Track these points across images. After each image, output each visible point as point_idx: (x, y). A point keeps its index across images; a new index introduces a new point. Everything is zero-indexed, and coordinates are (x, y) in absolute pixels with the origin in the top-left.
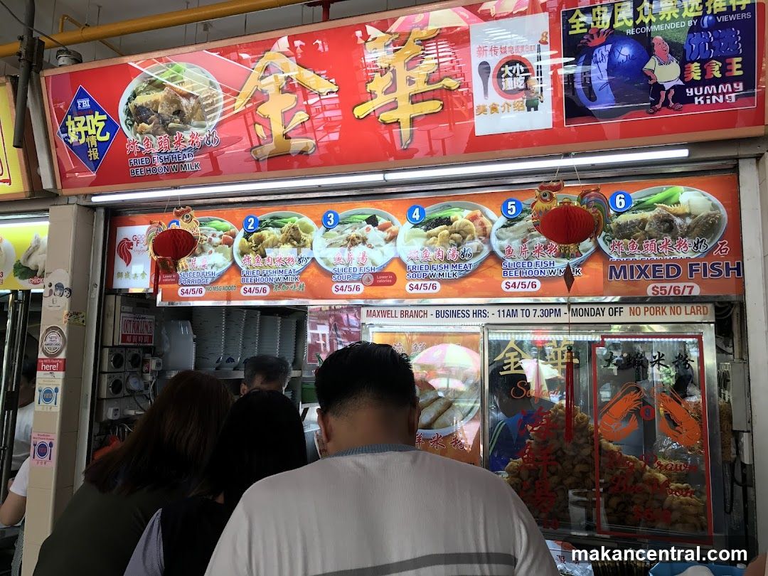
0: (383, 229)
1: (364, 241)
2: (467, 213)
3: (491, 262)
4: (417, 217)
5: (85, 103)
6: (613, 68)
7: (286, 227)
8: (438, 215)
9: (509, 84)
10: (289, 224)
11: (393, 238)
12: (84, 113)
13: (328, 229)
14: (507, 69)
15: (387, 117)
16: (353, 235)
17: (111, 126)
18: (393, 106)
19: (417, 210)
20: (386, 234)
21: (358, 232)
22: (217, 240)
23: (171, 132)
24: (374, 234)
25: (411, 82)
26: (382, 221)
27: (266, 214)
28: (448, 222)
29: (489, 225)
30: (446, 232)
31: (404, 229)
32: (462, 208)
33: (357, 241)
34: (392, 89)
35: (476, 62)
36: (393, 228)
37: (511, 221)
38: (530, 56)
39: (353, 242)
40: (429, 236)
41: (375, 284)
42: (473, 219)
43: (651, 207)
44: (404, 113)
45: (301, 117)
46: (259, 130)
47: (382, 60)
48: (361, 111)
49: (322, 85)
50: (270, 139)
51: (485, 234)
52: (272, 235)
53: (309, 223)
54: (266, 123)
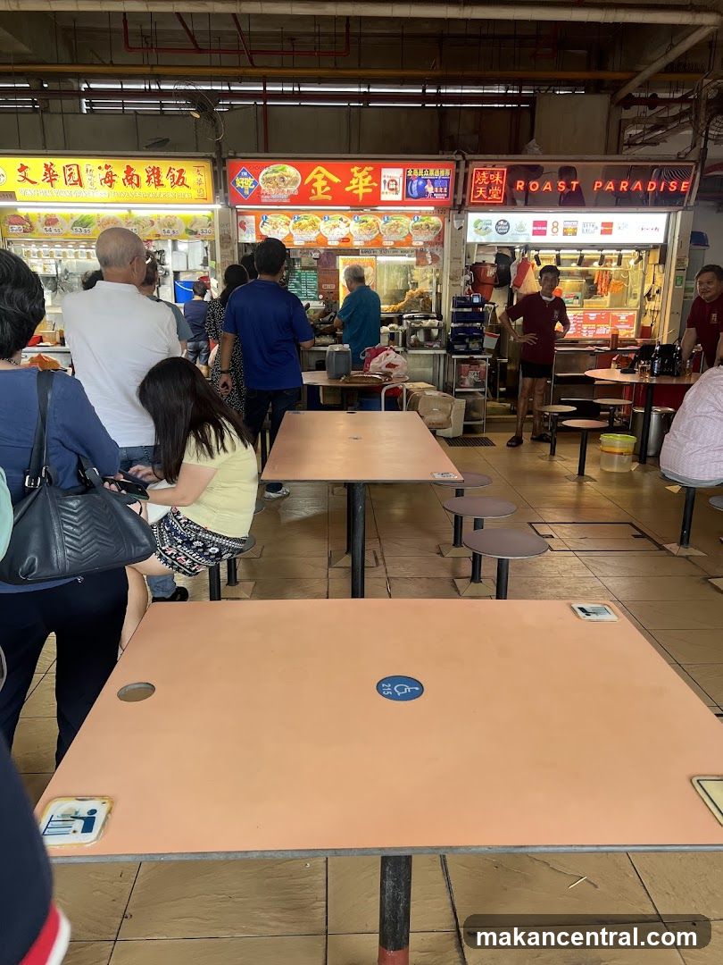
0: (346, 222)
1: (339, 226)
2: (372, 219)
3: (380, 235)
4: (356, 219)
5: (245, 174)
6: (418, 186)
7: (310, 220)
9: (391, 187)
11: (349, 225)
12: (244, 177)
13: (325, 221)
14: (391, 182)
15: (355, 192)
16: (335, 224)
17: (255, 183)
18: (358, 188)
22: (283, 223)
23: (280, 188)
24: (342, 224)
25: (364, 182)
26: (344, 220)
27: (302, 216)
28: (367, 222)
29: (379, 223)
30: (366, 225)
31: (352, 223)
34: (358, 184)
35: (383, 179)
36: (348, 222)
37: (386, 223)
38: (397, 180)
39: (335, 227)
40: (360, 226)
41: (343, 242)
42: (374, 221)
44: (361, 192)
45: (328, 189)
46: (313, 191)
47: (356, 174)
48: (348, 189)
49: (336, 180)
50: (316, 194)
51: (378, 226)
52: (304, 222)
53: (319, 219)
54: (316, 189)
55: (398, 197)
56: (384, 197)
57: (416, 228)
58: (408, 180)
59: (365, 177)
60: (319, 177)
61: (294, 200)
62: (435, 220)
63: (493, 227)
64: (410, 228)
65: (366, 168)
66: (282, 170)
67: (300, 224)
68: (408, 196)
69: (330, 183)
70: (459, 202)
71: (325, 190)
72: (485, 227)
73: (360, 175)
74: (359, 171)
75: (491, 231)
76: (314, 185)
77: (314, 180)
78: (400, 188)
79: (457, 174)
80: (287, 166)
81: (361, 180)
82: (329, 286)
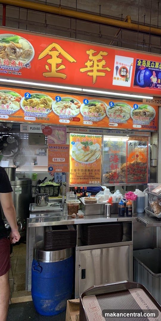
0: (76, 104)
1: (70, 107)
2: (100, 104)
3: (106, 118)
4: (86, 102)
6: (145, 76)
7: (42, 99)
8: (92, 103)
9: (122, 74)
10: (43, 98)
11: (79, 107)
13: (57, 102)
14: (122, 69)
15: (90, 74)
16: (66, 105)
18: (92, 71)
19: (86, 100)
20: (77, 106)
21: (67, 104)
22: (13, 99)
23: (10, 59)
24: (73, 106)
25: (98, 66)
26: (75, 102)
27: (34, 93)
28: (95, 106)
29: (106, 108)
30: (94, 108)
31: (82, 105)
32: (99, 102)
33: (67, 107)
34: (92, 66)
35: (115, 65)
36: (79, 105)
37: (111, 108)
38: (128, 68)
39: (66, 107)
40: (90, 109)
41: (73, 121)
42: (102, 105)
43: (141, 109)
44: (95, 74)
45: (62, 67)
46: (47, 67)
47: (91, 57)
48: (82, 70)
49: (71, 59)
50: (50, 71)
51: (105, 110)
52: (35, 100)
53: (51, 99)
54: (50, 65)
55: (128, 84)
56: (115, 83)
57: (136, 114)
58: (137, 70)
59: (99, 61)
60: (54, 54)
61: (25, 74)
62: (151, 109)
64: (131, 114)
65: (101, 53)
67: (32, 102)
68: (135, 84)
69: (65, 61)
71: (59, 68)
73: (95, 59)
74: (94, 55)
76: (49, 61)
77: (50, 57)
78: (130, 75)
80: (19, 37)
81: (96, 63)
82: (59, 160)
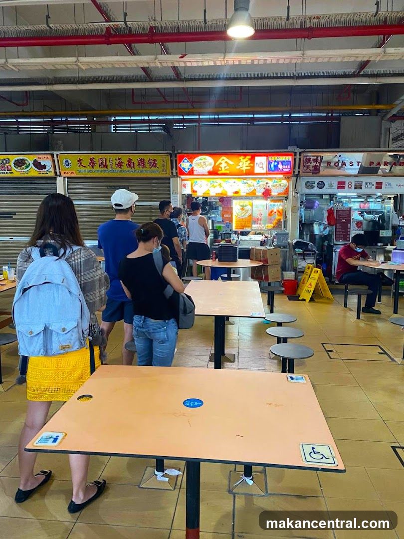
0: (237, 184)
1: (233, 186)
3: (255, 190)
4: (243, 182)
5: (186, 161)
6: (274, 165)
8: (246, 182)
15: (242, 169)
17: (191, 165)
18: (243, 167)
21: (232, 184)
22: (204, 185)
23: (203, 168)
24: (235, 185)
26: (236, 182)
27: (214, 180)
28: (248, 183)
30: (247, 185)
31: (240, 184)
32: (250, 181)
34: (243, 165)
37: (258, 183)
39: (231, 186)
40: (244, 185)
41: (235, 193)
42: (252, 183)
44: (244, 169)
45: (227, 167)
46: (220, 169)
47: (242, 160)
48: (238, 167)
49: (232, 163)
50: (222, 170)
51: (254, 185)
52: (216, 184)
53: (223, 182)
54: (221, 167)
55: (264, 171)
57: (274, 186)
58: (270, 163)
59: (247, 161)
60: (223, 162)
61: (210, 173)
62: (285, 182)
63: (315, 185)
65: (247, 158)
66: (204, 159)
67: (214, 185)
68: (269, 170)
69: (228, 165)
70: (296, 173)
71: (226, 168)
72: (311, 185)
73: (244, 161)
74: (244, 159)
75: (314, 187)
76: (221, 166)
77: (221, 163)
79: (295, 159)
80: (207, 157)
81: (245, 163)
82: (227, 216)
